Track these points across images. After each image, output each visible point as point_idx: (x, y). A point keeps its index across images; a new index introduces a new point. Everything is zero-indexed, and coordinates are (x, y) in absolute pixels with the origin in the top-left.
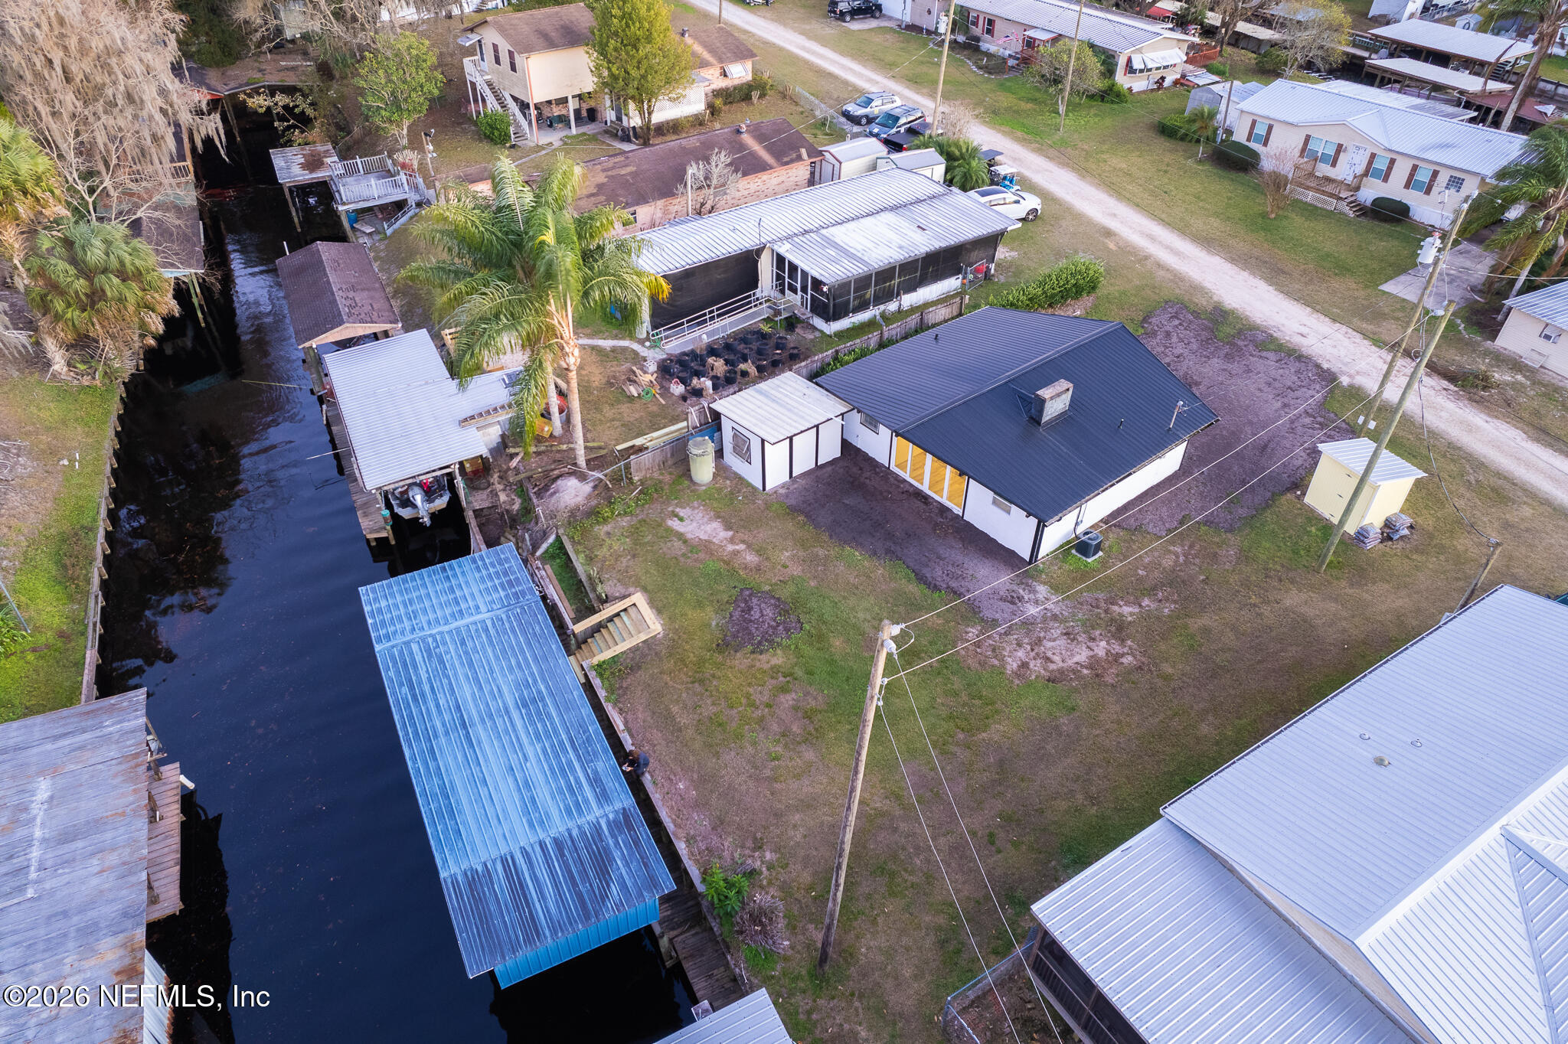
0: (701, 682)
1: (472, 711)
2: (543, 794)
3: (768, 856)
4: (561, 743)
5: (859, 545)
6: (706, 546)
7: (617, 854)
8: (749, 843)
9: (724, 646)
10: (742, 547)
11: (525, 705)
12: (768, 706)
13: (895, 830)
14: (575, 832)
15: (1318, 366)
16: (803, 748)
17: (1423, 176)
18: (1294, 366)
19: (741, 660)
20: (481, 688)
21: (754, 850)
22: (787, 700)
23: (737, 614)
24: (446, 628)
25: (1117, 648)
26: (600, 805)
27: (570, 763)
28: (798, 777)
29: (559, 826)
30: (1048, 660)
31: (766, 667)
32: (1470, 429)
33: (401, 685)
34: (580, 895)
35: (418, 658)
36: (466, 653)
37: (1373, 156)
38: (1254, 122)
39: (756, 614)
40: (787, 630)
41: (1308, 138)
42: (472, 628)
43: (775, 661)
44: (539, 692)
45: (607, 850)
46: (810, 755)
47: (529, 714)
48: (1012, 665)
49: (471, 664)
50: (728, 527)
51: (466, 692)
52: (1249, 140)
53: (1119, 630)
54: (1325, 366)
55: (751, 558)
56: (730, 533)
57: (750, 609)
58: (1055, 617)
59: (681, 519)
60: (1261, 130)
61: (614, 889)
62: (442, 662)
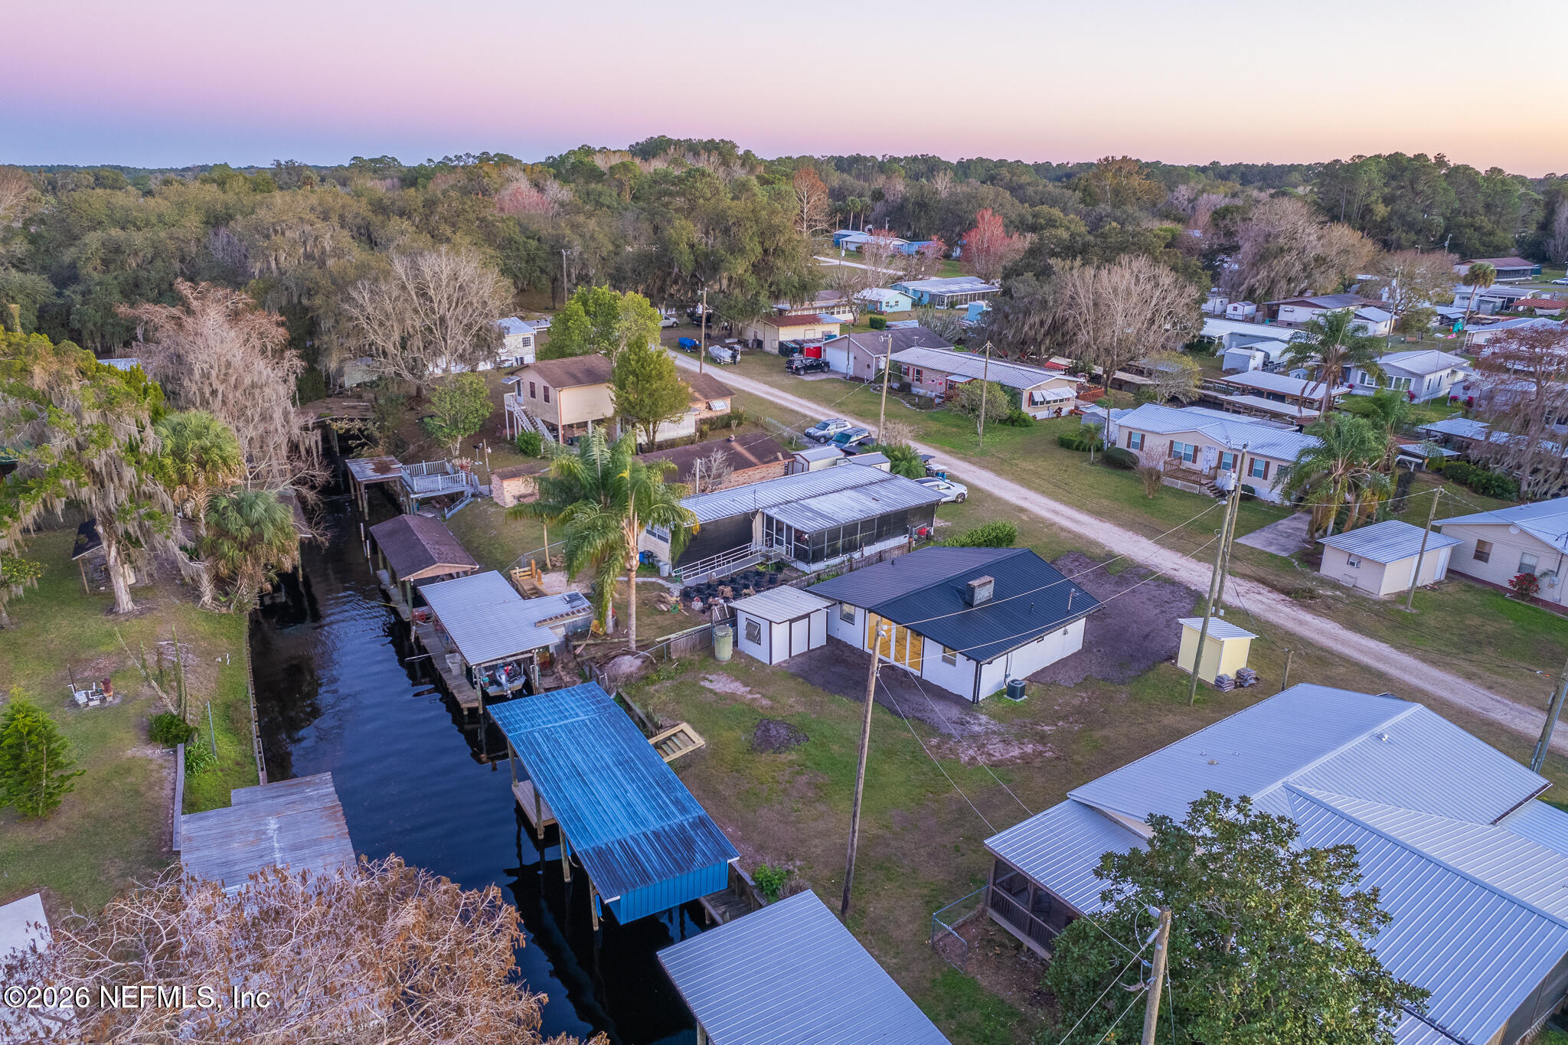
0: (737, 771)
1: (583, 767)
2: (641, 809)
3: (798, 863)
4: (650, 783)
5: (845, 694)
6: (732, 696)
7: (697, 839)
8: (783, 858)
9: (753, 749)
10: (758, 696)
11: (621, 764)
12: (789, 782)
13: (888, 845)
14: (667, 828)
15: (1188, 588)
16: (817, 804)
17: (1259, 466)
18: (1168, 589)
19: (766, 757)
20: (588, 755)
21: (788, 861)
22: (804, 778)
23: (759, 733)
24: (557, 724)
25: (1040, 748)
26: (682, 814)
27: (657, 794)
28: (815, 820)
29: (655, 825)
30: (990, 755)
31: (784, 761)
32: (1301, 623)
33: (530, 754)
34: (675, 860)
35: (540, 740)
36: (574, 737)
37: (1221, 453)
38: (1130, 434)
39: (773, 732)
40: (798, 741)
41: (1172, 443)
42: (576, 725)
43: (790, 758)
44: (630, 757)
45: (690, 837)
46: (822, 808)
47: (625, 769)
48: (964, 758)
49: (578, 743)
50: (746, 685)
51: (578, 758)
52: (1128, 447)
53: (1042, 738)
54: (1193, 588)
55: (765, 702)
56: (749, 689)
57: (769, 730)
58: (994, 732)
59: (711, 681)
60: (1136, 439)
61: (698, 856)
62: (556, 741)
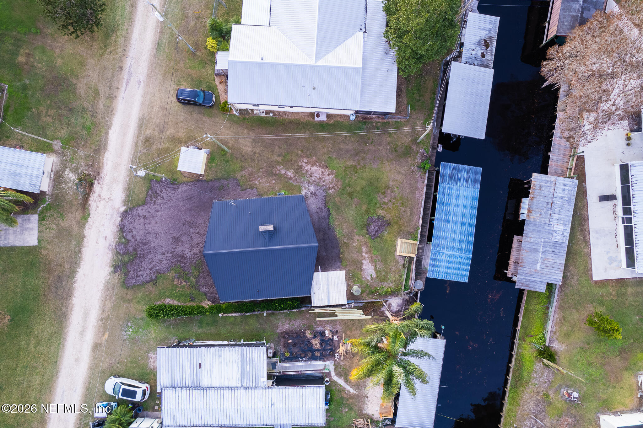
0: (399, 217)
1: (459, 225)
2: (454, 197)
3: (413, 168)
4: (446, 206)
5: (335, 236)
6: (373, 261)
7: (448, 175)
8: (414, 173)
9: (389, 224)
10: (364, 254)
11: (448, 220)
12: (390, 201)
13: (388, 156)
14: (453, 184)
15: (122, 221)
16: (391, 186)
18: (129, 226)
19: (388, 217)
20: (455, 230)
21: (414, 171)
22: (385, 200)
23: (380, 232)
24: (455, 253)
25: (304, 165)
26: (446, 187)
27: (446, 200)
28: (397, 180)
29: (455, 187)
30: (322, 172)
31: (384, 212)
33: (470, 242)
34: (458, 171)
35: (464, 248)
36: (454, 243)
39: (376, 229)
40: (372, 219)
42: (449, 250)
43: (381, 211)
44: (444, 222)
45: (449, 177)
46: (391, 183)
47: (448, 217)
48: (331, 177)
49: (454, 239)
50: (362, 263)
51: (458, 232)
53: (298, 170)
54: (120, 218)
55: (364, 249)
56: (363, 261)
57: (376, 231)
58: (309, 182)
59: (371, 275)
61: (451, 169)
62: (460, 243)
